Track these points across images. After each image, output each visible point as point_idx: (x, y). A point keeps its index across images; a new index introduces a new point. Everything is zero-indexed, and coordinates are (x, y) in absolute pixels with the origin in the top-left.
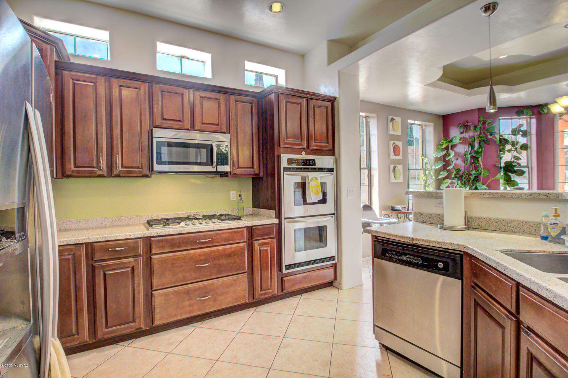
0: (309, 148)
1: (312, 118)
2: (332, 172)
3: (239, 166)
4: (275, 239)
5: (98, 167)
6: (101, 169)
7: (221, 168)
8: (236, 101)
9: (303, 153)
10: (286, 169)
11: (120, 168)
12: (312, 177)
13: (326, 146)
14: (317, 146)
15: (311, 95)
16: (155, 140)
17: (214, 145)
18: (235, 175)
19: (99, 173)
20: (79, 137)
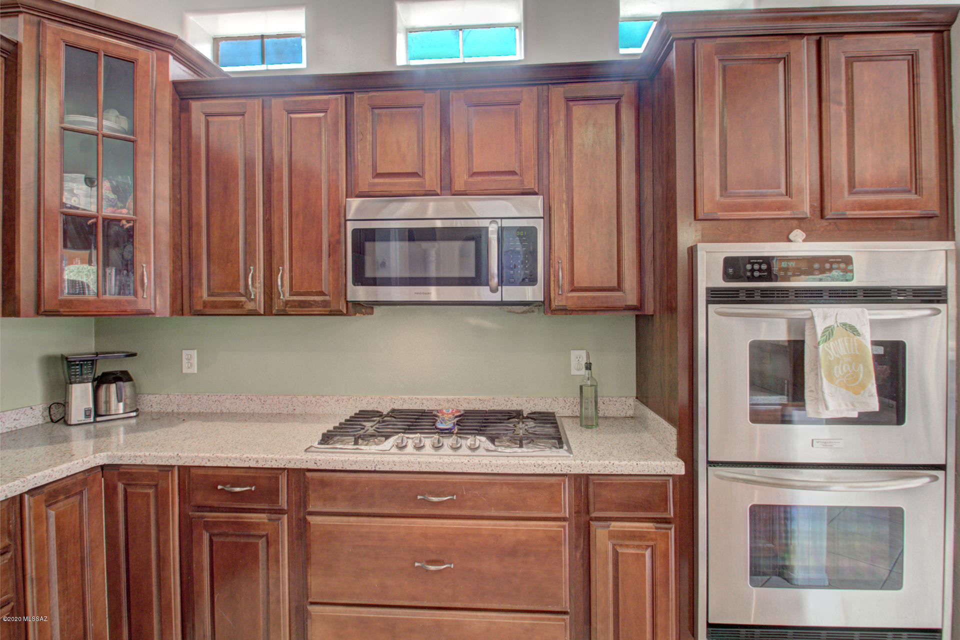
0: (822, 217)
1: (840, 103)
2: (938, 302)
3: (576, 285)
4: (673, 526)
5: (247, 294)
6: (253, 297)
7: (512, 293)
8: (569, 100)
9: (798, 235)
10: (717, 296)
11: (287, 295)
12: (830, 322)
13: (909, 205)
14: (862, 206)
15: (835, 17)
16: (350, 226)
17: (493, 228)
18: (564, 310)
19: (250, 306)
20: (216, 233)
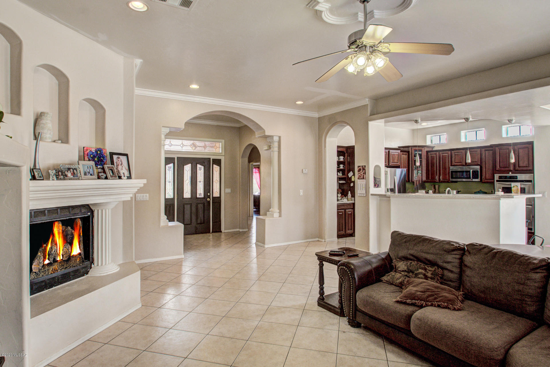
3: (486, 179)
5: (436, 180)
7: (475, 180)
8: (485, 151)
9: (510, 173)
10: (497, 181)
11: (442, 180)
12: (514, 185)
16: (451, 170)
17: (471, 170)
18: (484, 183)
19: (437, 181)
20: (432, 171)
